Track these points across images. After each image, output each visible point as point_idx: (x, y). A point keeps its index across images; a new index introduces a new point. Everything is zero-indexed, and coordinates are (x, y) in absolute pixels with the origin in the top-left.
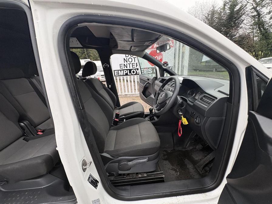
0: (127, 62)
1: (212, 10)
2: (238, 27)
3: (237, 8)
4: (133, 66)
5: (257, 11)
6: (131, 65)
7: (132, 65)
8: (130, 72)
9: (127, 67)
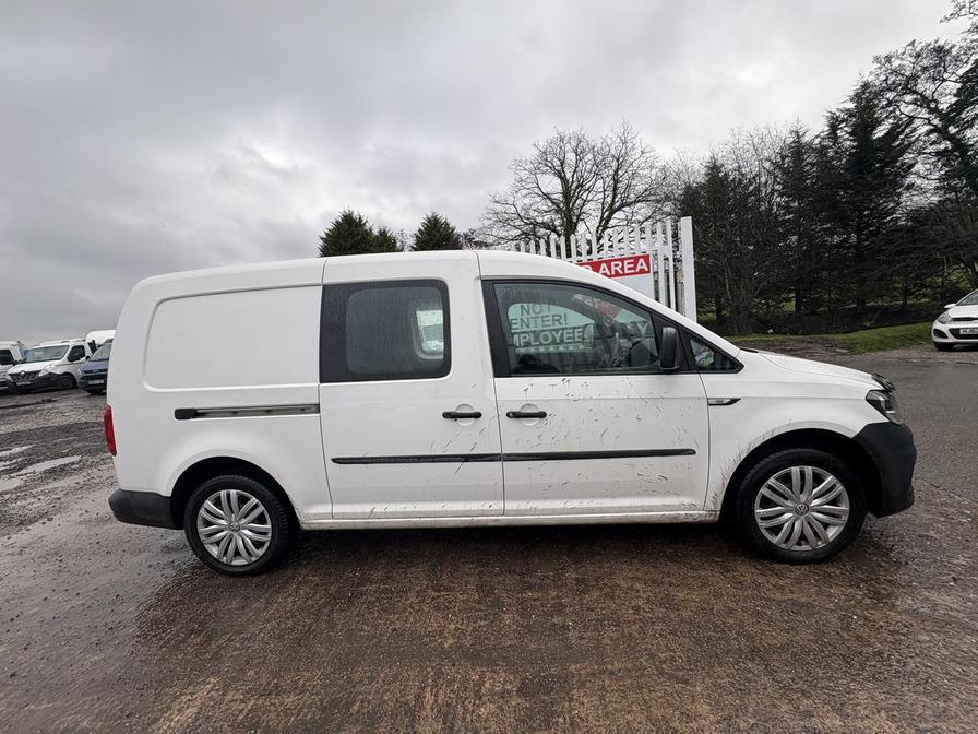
0: (528, 313)
1: (794, 142)
2: (897, 185)
3: (880, 132)
4: (547, 323)
5: (951, 138)
6: (539, 320)
7: (543, 321)
8: (536, 339)
9: (528, 326)
